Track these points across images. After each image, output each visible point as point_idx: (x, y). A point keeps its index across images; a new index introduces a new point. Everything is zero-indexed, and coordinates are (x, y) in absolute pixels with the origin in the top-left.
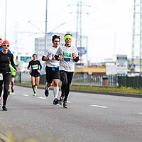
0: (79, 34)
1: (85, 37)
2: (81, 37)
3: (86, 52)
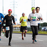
0: (14, 14)
1: (16, 15)
2: (15, 15)
3: (16, 20)
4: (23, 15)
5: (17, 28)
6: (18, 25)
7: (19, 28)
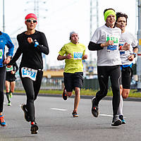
4: (73, 39)
5: (45, 81)
6: (48, 70)
7: (51, 81)
